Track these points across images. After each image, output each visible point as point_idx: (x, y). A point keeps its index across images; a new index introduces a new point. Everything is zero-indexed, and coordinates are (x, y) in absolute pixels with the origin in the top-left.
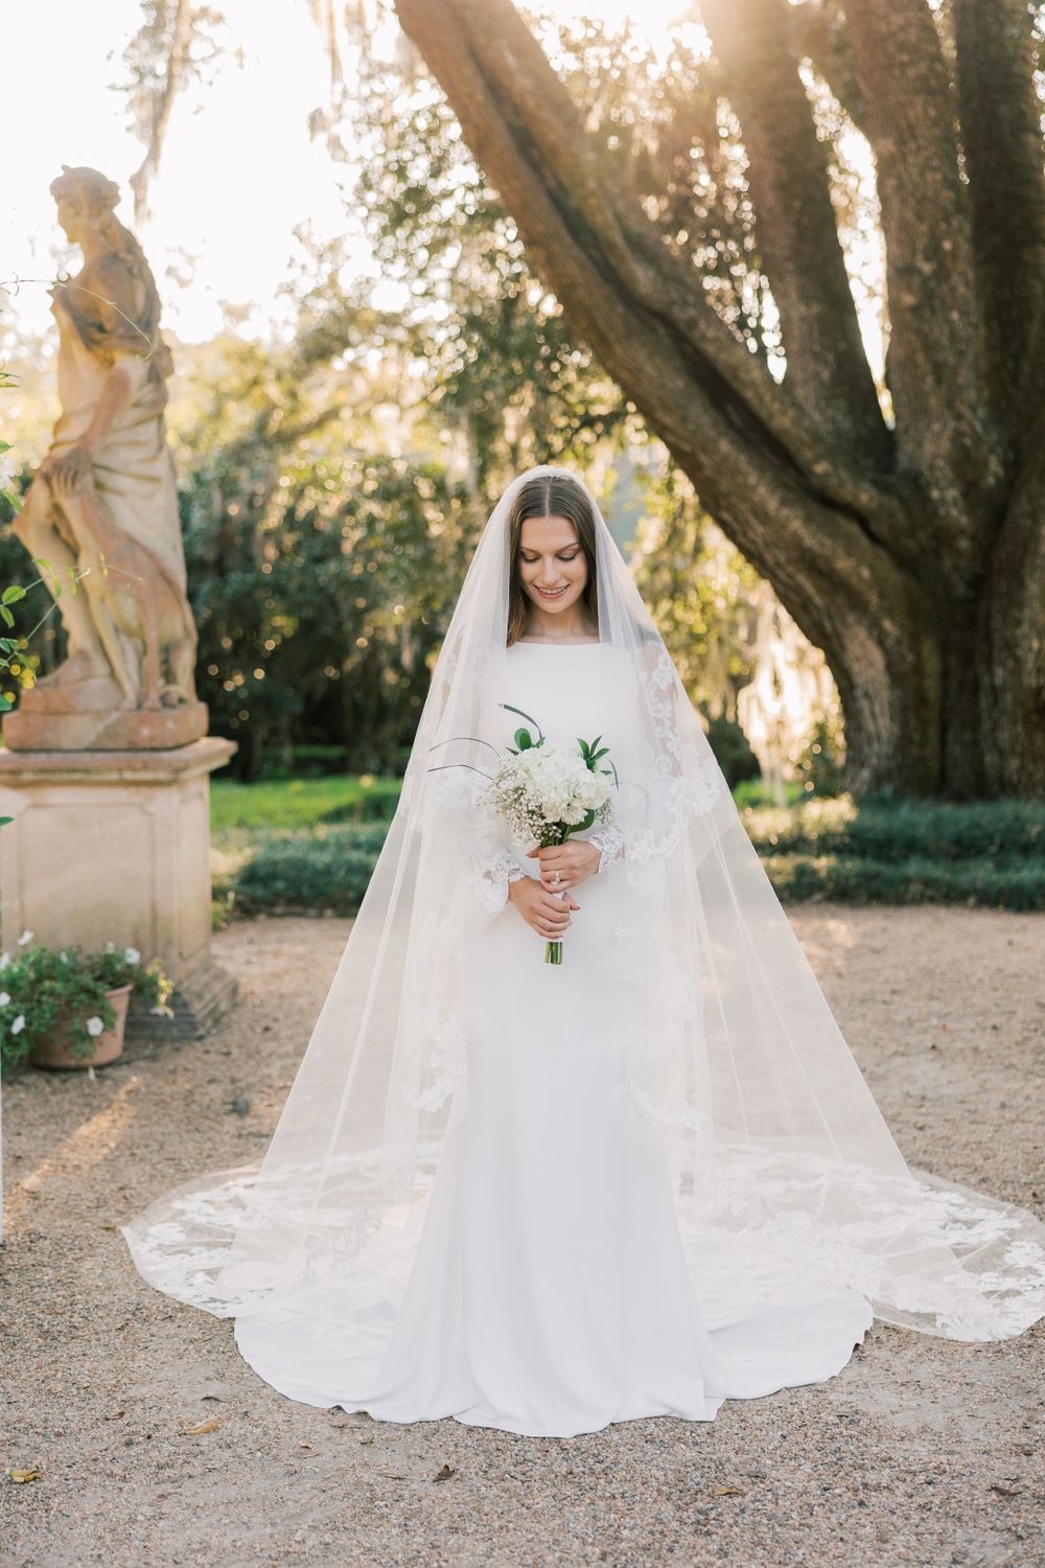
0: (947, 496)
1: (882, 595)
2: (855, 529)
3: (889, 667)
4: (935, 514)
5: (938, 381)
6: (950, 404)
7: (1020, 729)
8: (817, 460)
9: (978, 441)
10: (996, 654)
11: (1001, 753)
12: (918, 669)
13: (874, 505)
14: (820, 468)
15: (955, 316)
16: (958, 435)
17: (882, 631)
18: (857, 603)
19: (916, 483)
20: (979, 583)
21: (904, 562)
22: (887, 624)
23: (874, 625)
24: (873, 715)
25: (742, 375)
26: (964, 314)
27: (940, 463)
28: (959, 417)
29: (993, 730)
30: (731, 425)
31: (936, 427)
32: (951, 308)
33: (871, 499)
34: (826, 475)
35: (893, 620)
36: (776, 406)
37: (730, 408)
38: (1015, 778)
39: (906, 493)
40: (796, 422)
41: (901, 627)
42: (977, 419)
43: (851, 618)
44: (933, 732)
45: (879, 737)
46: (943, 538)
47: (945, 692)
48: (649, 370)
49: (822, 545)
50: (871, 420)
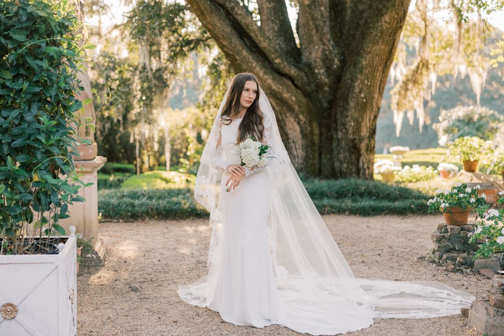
0: (320, 72)
1: (299, 107)
2: (290, 83)
3: (301, 131)
4: (316, 78)
5: (317, 31)
6: (321, 39)
7: (347, 153)
8: (276, 58)
9: (331, 53)
10: (338, 127)
11: (341, 162)
12: (312, 132)
13: (296, 74)
14: (277, 61)
15: (323, 8)
16: (324, 50)
17: (299, 118)
18: (290, 109)
19: (310, 67)
20: (332, 102)
21: (307, 95)
22: (301, 116)
23: (297, 117)
24: (296, 149)
25: (250, 27)
26: (325, 8)
27: (318, 60)
28: (324, 44)
29: (338, 153)
30: (246, 44)
31: (316, 47)
32: (321, 6)
33: (295, 73)
34: (279, 63)
35: (303, 116)
36: (262, 39)
37: (245, 39)
38: (345, 171)
39: (307, 71)
40: (269, 45)
41: (306, 117)
42: (330, 45)
43: (288, 114)
44: (317, 155)
45: (298, 157)
46: (319, 86)
47: (321, 141)
48: (218, 25)
49: (279, 88)
50: (292, 44)
